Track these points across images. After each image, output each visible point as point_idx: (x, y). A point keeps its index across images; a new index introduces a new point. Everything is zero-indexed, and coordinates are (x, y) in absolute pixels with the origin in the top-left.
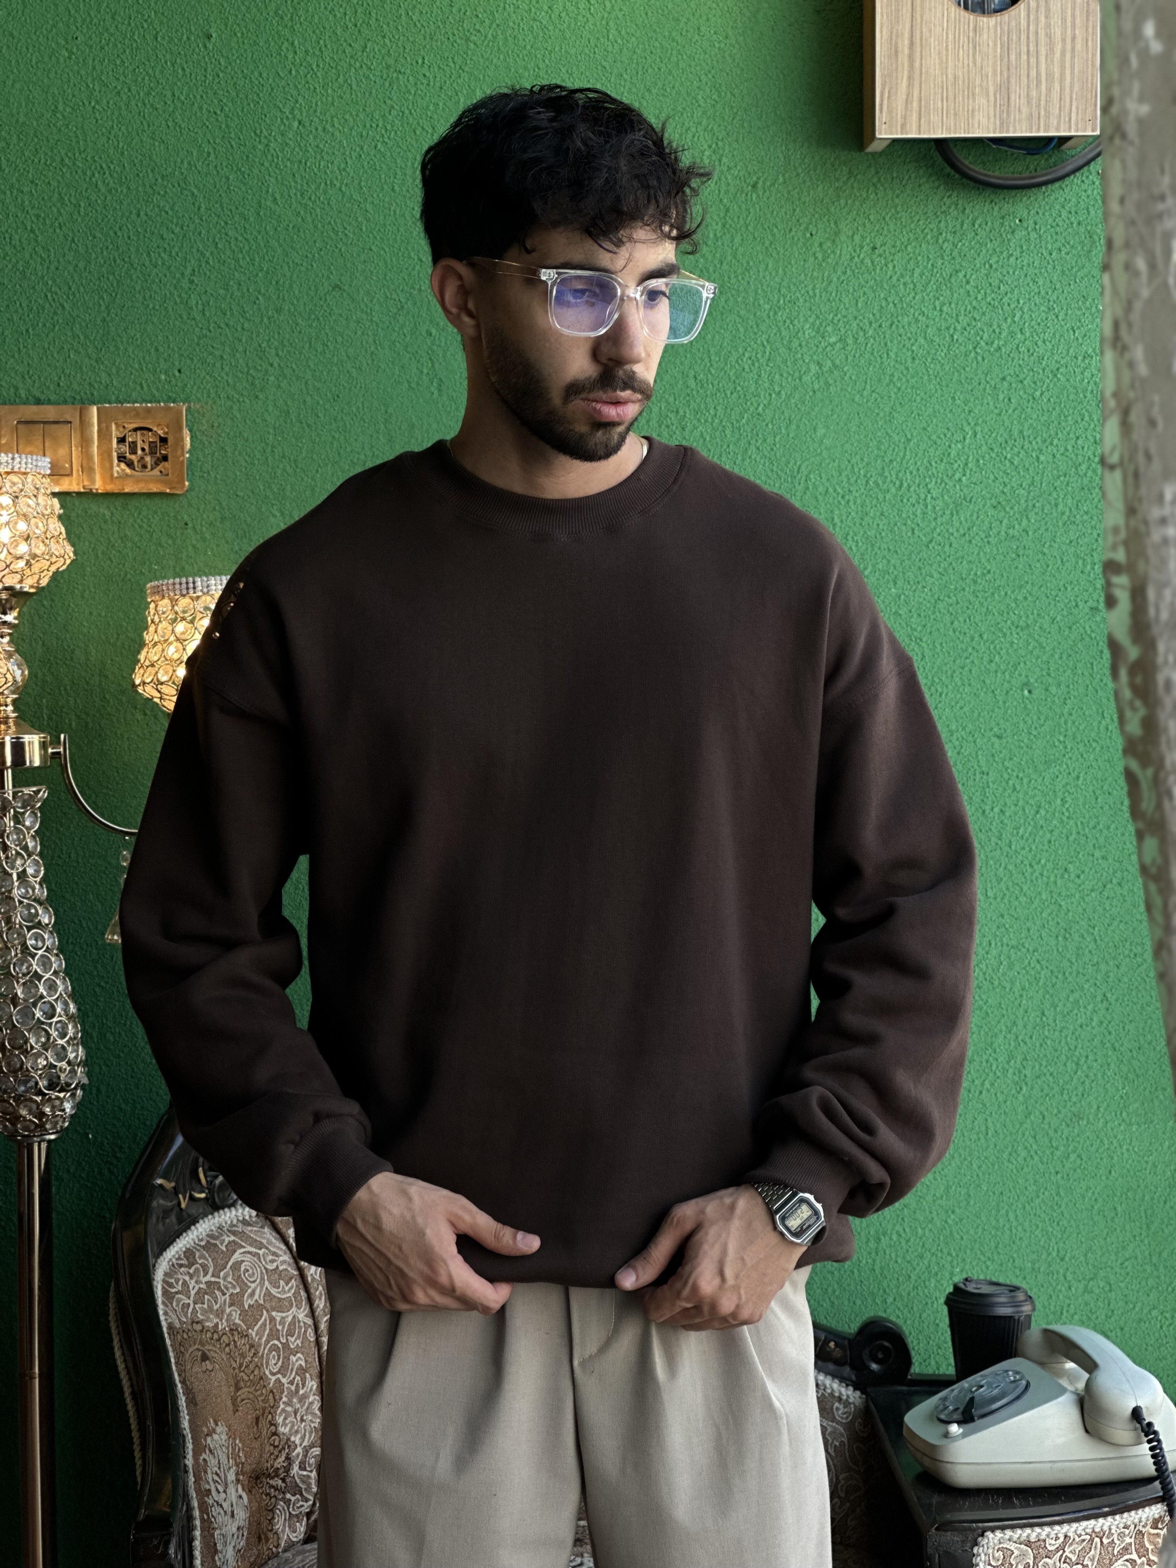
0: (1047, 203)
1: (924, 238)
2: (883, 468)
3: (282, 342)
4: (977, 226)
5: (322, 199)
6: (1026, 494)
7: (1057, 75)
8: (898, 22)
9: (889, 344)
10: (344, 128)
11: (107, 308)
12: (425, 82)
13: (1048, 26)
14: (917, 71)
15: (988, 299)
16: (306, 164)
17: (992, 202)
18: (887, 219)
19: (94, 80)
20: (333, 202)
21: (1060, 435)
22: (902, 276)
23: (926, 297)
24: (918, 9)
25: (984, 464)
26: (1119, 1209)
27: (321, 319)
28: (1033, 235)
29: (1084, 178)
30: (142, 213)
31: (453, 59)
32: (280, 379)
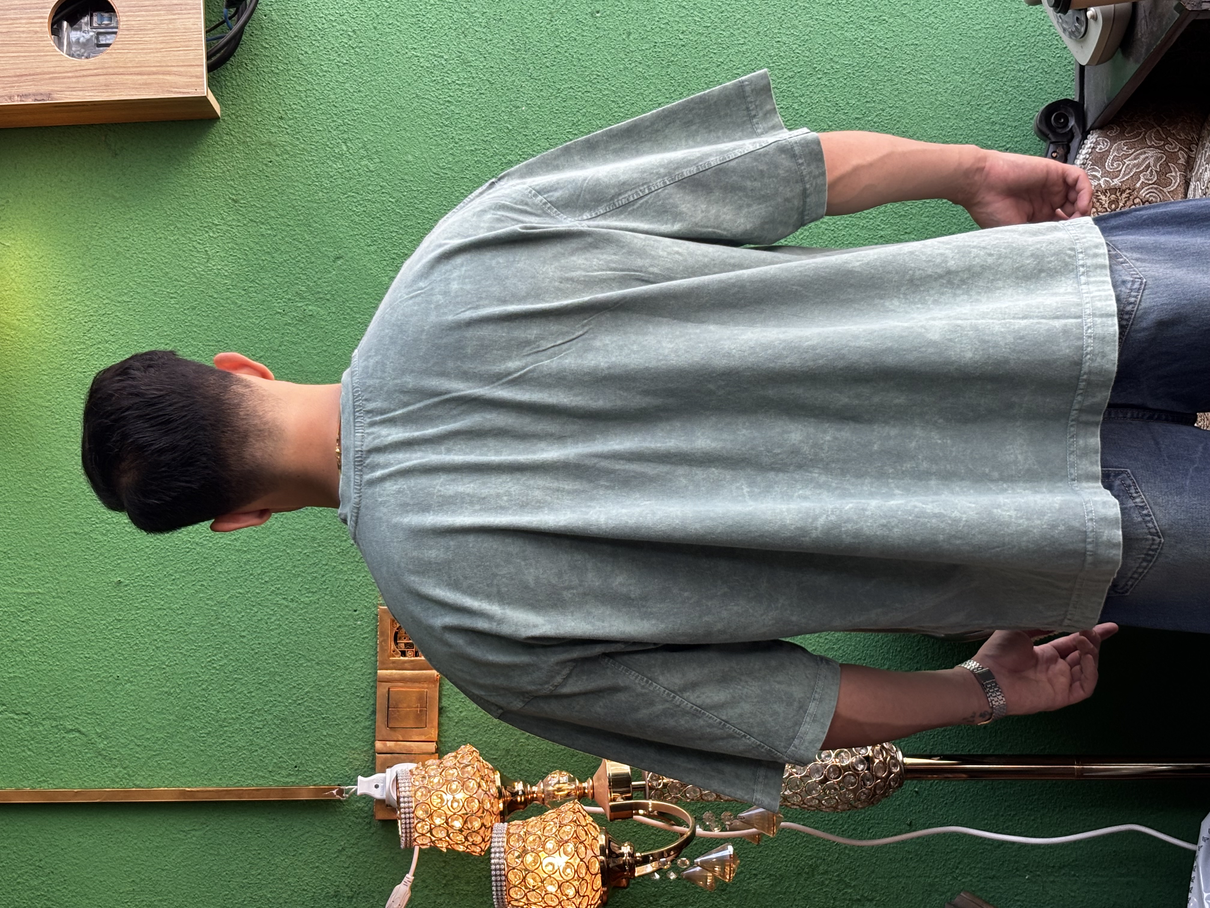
1: (275, 83)
2: (437, 114)
4: (268, 46)
8: (125, 83)
9: (349, 109)
11: (309, 661)
14: (158, 69)
15: (319, 38)
17: (251, 35)
18: (261, 108)
19: (148, 666)
23: (317, 82)
30: (243, 634)
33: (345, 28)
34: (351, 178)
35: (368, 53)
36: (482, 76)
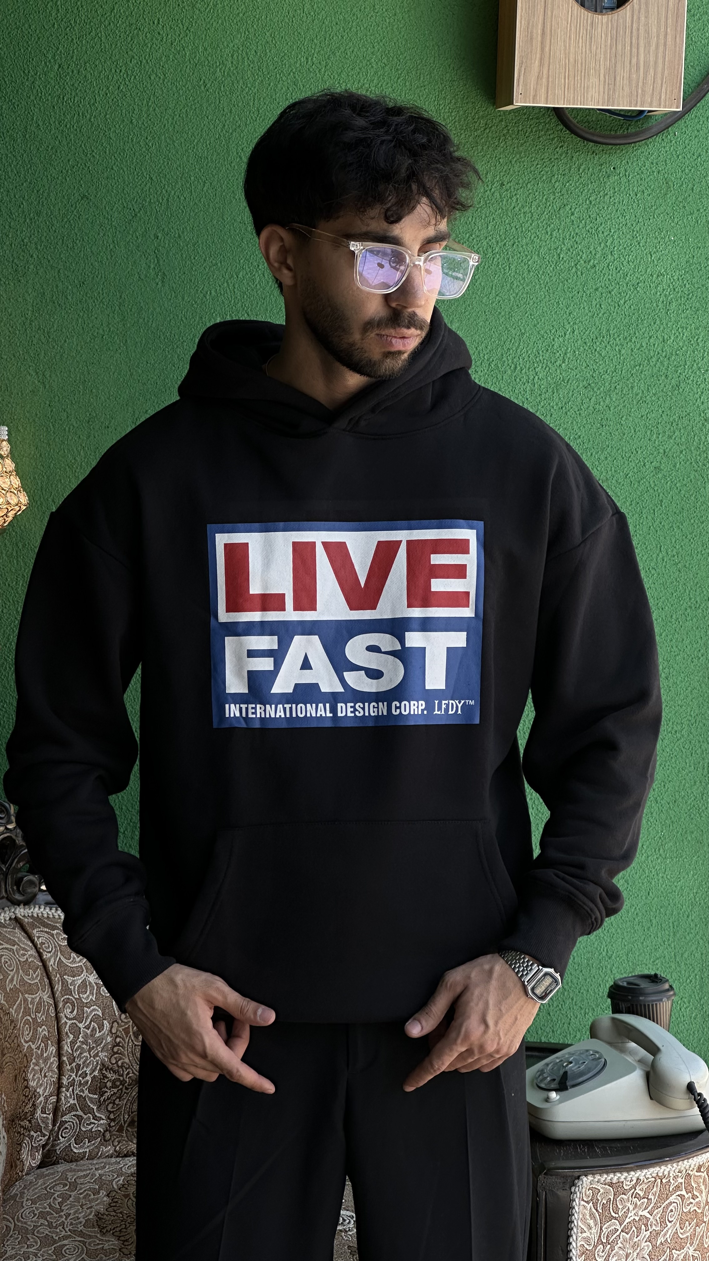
0: (635, 155)
1: (541, 178)
2: (502, 355)
3: (41, 237)
4: (581, 171)
5: (75, 127)
6: (609, 379)
7: (652, 63)
8: (534, 15)
9: (511, 259)
10: (94, 72)
12: (159, 38)
13: (647, 24)
14: (547, 55)
15: (587, 228)
16: (63, 99)
17: (593, 152)
18: (513, 163)
20: (84, 130)
21: (637, 334)
22: (523, 207)
23: (540, 225)
24: (549, 5)
25: (579, 355)
26: (654, 922)
27: (72, 221)
28: (624, 180)
29: (664, 138)
31: (182, 22)
32: (38, 268)
35: (570, 281)
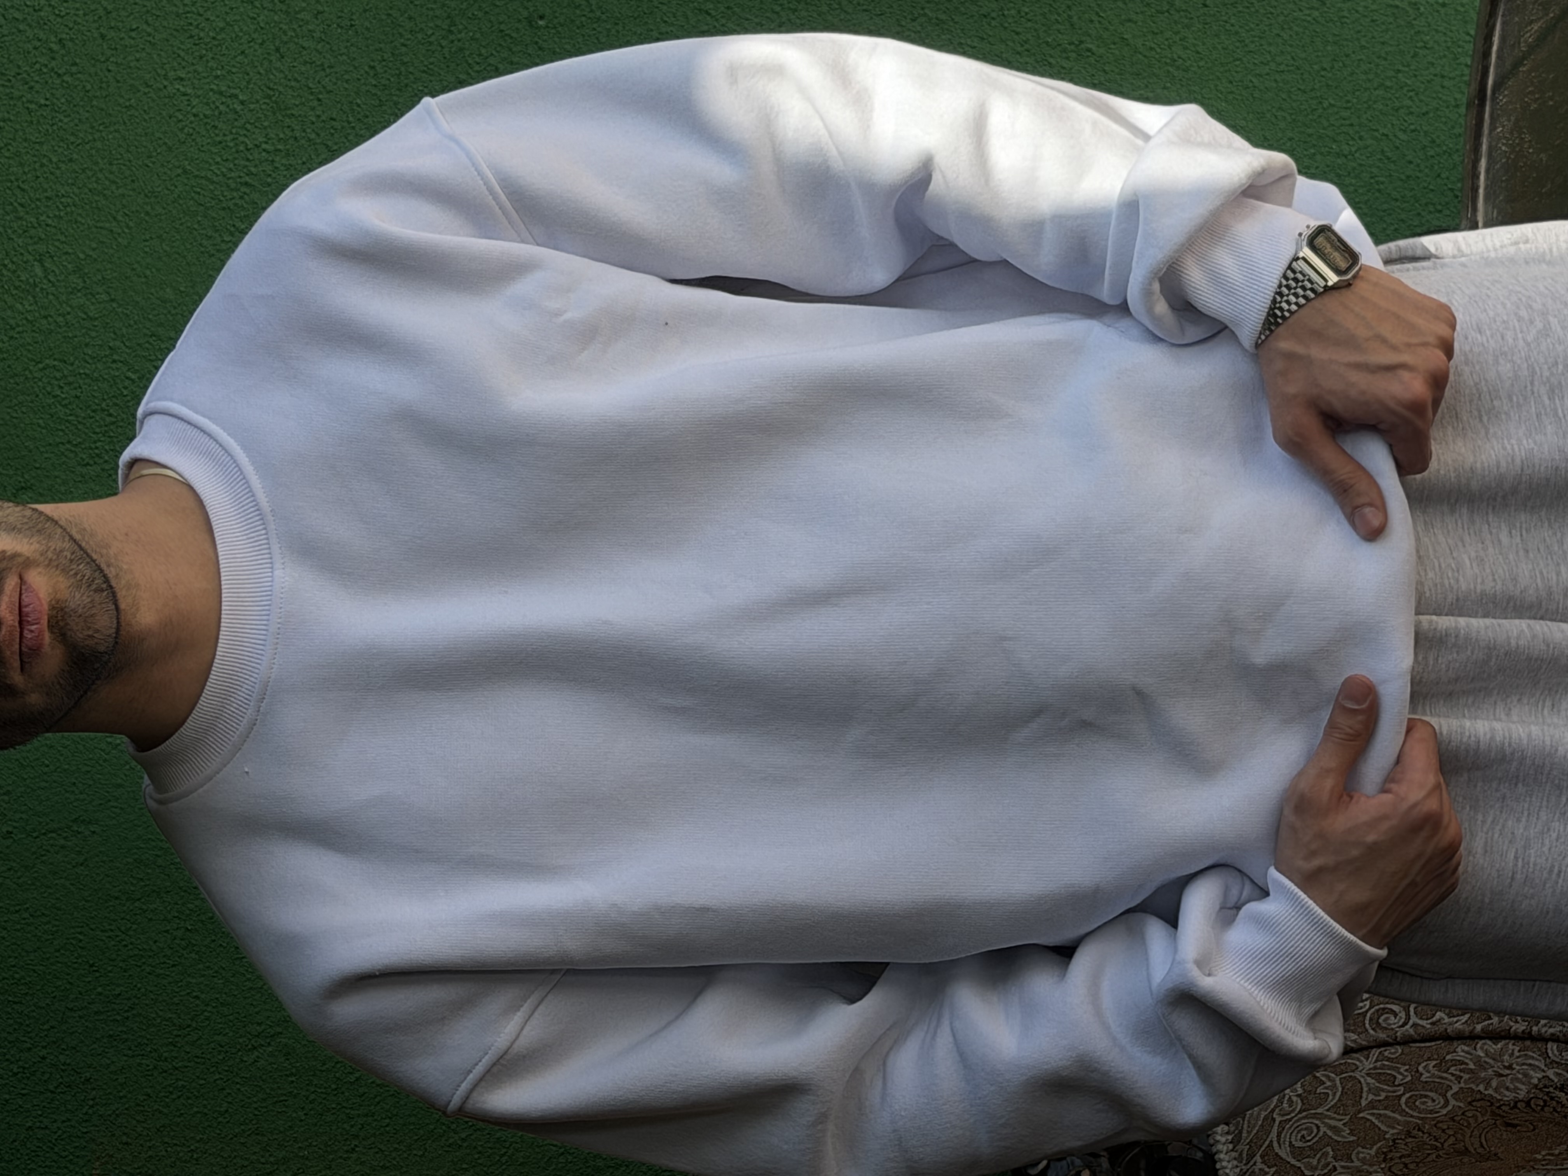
25: (222, 68)
33: (42, 35)
34: (51, 332)
35: (89, 87)
36: (313, 136)
